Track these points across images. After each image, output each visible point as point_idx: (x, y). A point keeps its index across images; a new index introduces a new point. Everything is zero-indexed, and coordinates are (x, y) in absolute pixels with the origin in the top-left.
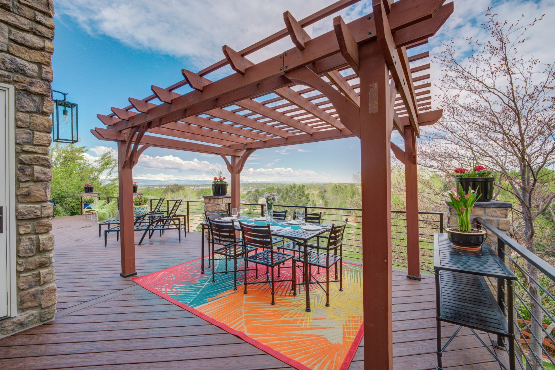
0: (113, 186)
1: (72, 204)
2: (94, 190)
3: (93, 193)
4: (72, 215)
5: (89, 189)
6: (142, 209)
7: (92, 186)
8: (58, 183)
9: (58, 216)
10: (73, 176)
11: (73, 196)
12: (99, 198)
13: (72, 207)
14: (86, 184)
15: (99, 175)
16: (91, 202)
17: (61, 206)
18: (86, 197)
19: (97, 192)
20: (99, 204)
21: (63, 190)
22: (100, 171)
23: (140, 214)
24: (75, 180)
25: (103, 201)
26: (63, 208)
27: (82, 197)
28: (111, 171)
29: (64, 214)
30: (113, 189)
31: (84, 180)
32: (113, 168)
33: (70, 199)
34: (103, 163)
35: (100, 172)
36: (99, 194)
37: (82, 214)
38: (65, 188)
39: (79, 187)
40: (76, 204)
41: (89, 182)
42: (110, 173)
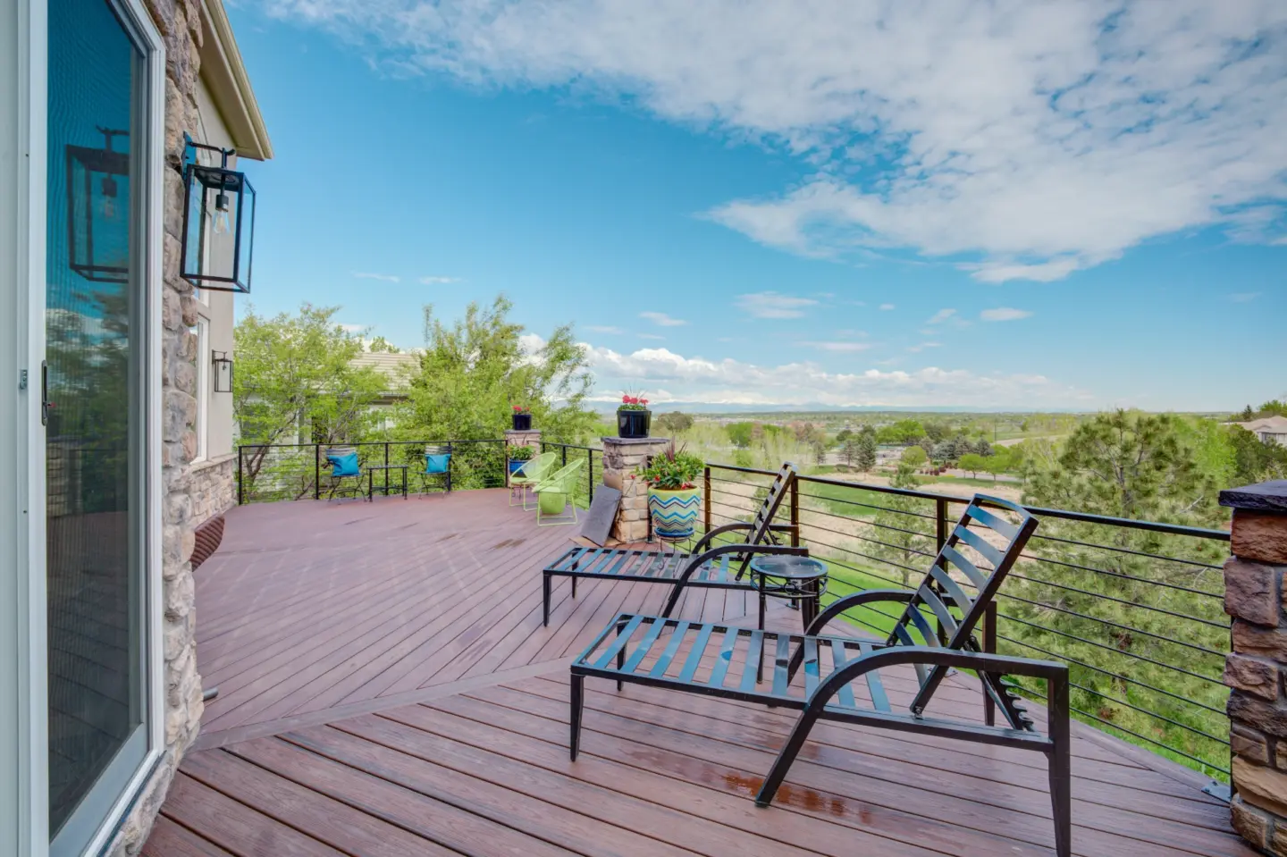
0: (572, 414)
1: (491, 458)
2: (533, 423)
3: (532, 430)
4: (488, 487)
5: (522, 422)
6: (679, 503)
7: (528, 413)
8: (464, 405)
9: (461, 488)
10: (492, 389)
11: (491, 440)
12: (544, 445)
13: (490, 464)
14: (515, 408)
15: (543, 385)
16: (525, 457)
17: (467, 461)
18: (517, 441)
19: (540, 430)
20: (543, 465)
21: (472, 422)
22: (547, 376)
23: (675, 522)
24: (495, 399)
25: (553, 456)
26: (471, 466)
27: (507, 441)
28: (567, 377)
29: (475, 482)
30: (573, 423)
31: (514, 398)
32: (572, 369)
33: (484, 446)
34: (553, 356)
35: (547, 378)
36: (543, 434)
37: (506, 486)
38: (476, 417)
39: (504, 415)
40: (497, 459)
41: (521, 403)
42: (565, 382)
